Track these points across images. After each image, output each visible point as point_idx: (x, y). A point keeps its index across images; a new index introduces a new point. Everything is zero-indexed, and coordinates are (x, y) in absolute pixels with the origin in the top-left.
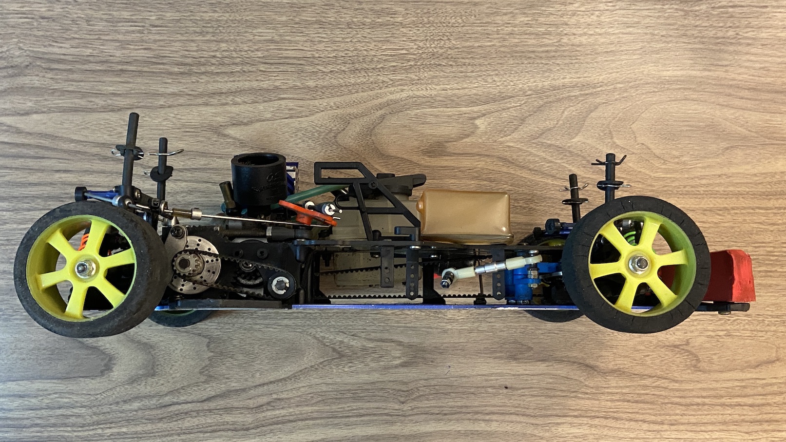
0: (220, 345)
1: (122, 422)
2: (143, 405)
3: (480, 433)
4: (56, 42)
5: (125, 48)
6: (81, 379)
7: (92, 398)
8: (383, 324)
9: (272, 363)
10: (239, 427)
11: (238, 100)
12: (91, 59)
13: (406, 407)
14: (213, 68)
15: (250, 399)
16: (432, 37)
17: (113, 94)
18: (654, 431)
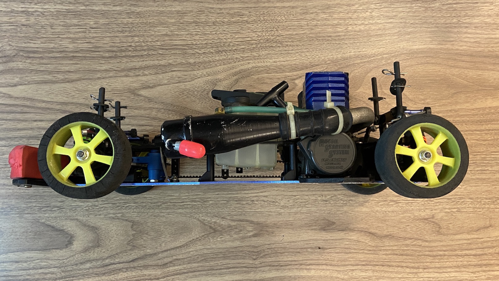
0: (139, 226)
1: (80, 276)
2: (93, 265)
3: (304, 277)
4: (32, 40)
5: (74, 43)
6: (54, 250)
7: (61, 262)
8: (241, 210)
9: (172, 236)
10: (152, 278)
11: (146, 72)
12: (54, 50)
13: (257, 262)
14: (130, 53)
15: (159, 260)
16: (266, 29)
17: (68, 71)
18: (413, 273)
